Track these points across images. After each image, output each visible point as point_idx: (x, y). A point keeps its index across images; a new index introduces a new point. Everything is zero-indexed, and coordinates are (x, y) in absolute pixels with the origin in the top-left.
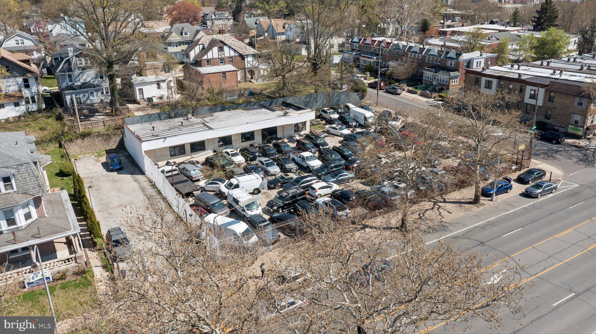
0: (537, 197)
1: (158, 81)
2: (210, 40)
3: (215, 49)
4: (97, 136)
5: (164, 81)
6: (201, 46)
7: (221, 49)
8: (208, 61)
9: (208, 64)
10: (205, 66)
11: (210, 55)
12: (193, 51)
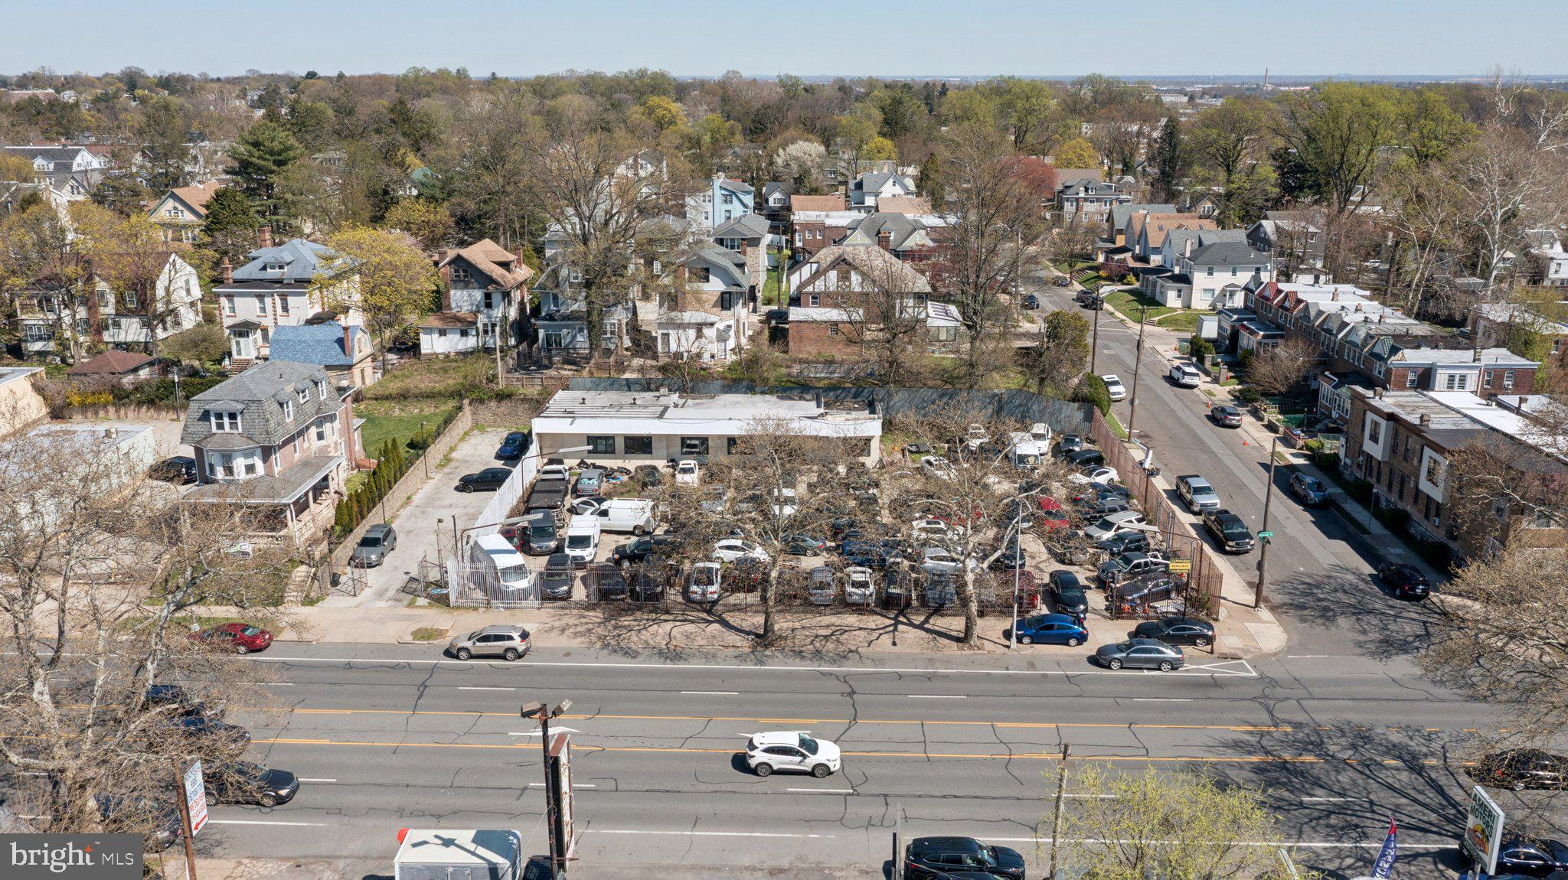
0: (1109, 667)
1: (699, 324)
2: (837, 255)
3: (833, 275)
4: (523, 400)
5: (712, 324)
6: (815, 266)
7: (844, 277)
8: (813, 298)
9: (813, 303)
10: (807, 306)
11: (819, 285)
12: (798, 273)
